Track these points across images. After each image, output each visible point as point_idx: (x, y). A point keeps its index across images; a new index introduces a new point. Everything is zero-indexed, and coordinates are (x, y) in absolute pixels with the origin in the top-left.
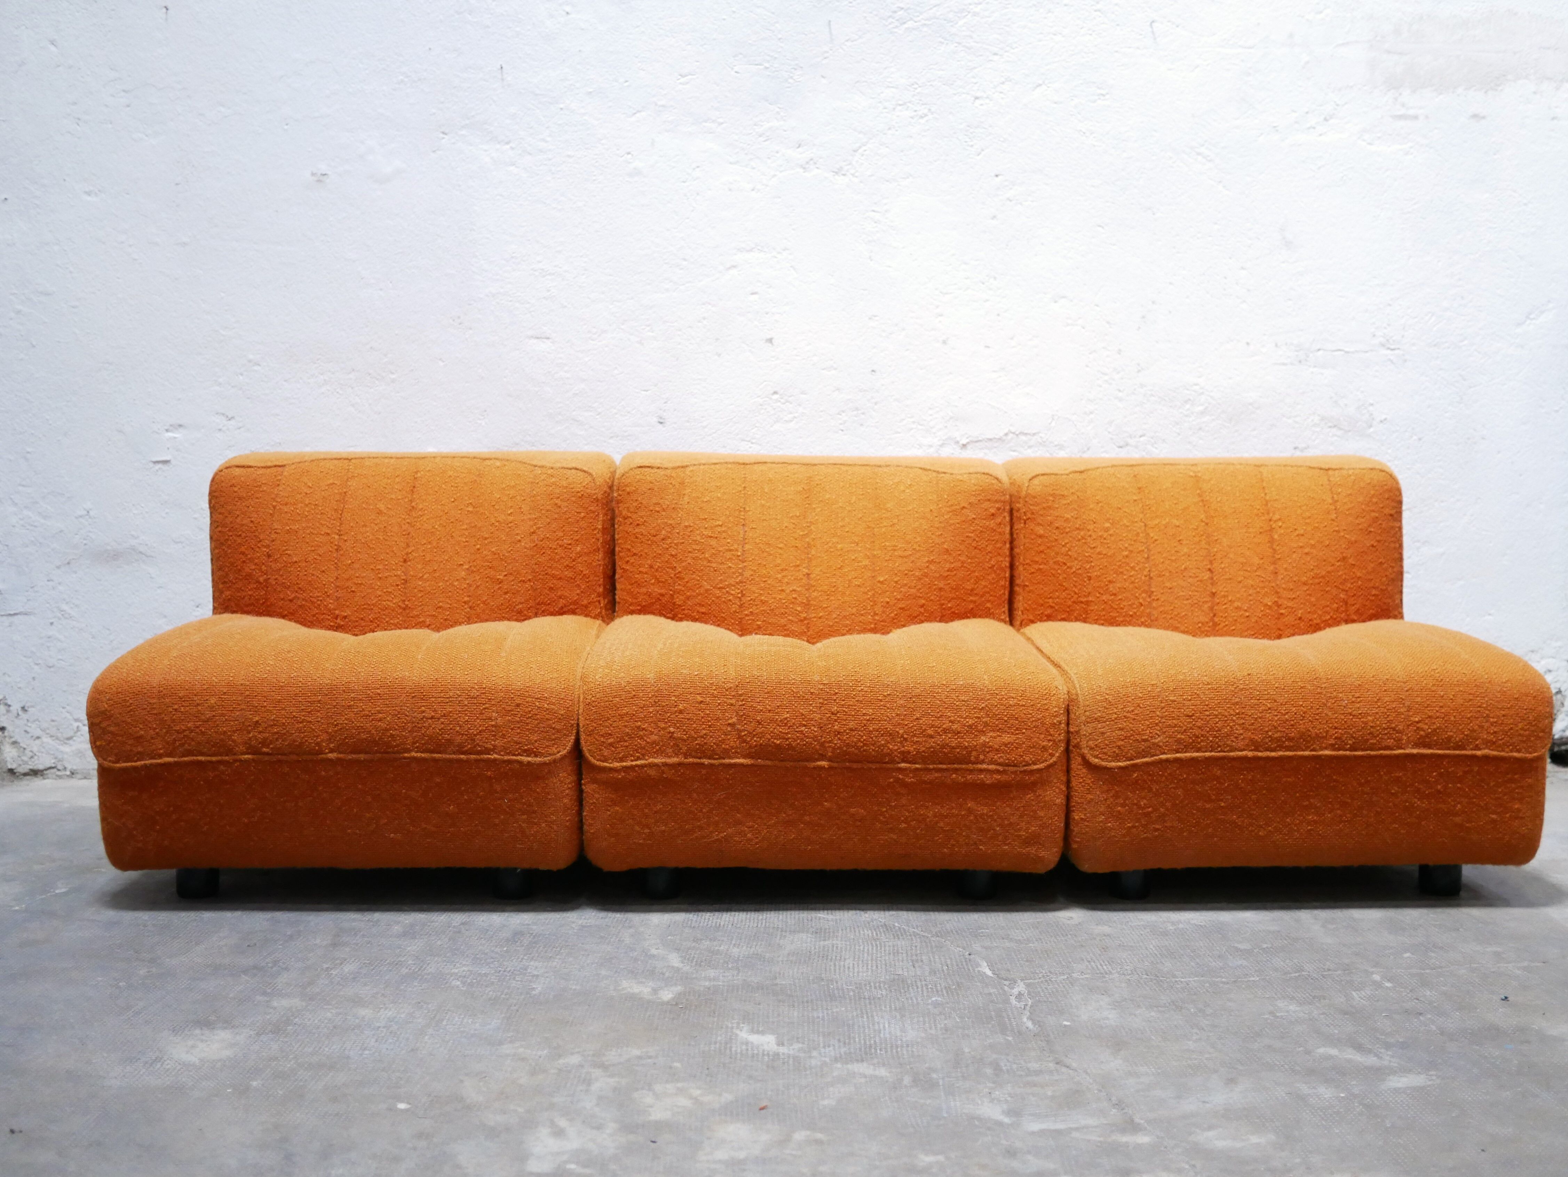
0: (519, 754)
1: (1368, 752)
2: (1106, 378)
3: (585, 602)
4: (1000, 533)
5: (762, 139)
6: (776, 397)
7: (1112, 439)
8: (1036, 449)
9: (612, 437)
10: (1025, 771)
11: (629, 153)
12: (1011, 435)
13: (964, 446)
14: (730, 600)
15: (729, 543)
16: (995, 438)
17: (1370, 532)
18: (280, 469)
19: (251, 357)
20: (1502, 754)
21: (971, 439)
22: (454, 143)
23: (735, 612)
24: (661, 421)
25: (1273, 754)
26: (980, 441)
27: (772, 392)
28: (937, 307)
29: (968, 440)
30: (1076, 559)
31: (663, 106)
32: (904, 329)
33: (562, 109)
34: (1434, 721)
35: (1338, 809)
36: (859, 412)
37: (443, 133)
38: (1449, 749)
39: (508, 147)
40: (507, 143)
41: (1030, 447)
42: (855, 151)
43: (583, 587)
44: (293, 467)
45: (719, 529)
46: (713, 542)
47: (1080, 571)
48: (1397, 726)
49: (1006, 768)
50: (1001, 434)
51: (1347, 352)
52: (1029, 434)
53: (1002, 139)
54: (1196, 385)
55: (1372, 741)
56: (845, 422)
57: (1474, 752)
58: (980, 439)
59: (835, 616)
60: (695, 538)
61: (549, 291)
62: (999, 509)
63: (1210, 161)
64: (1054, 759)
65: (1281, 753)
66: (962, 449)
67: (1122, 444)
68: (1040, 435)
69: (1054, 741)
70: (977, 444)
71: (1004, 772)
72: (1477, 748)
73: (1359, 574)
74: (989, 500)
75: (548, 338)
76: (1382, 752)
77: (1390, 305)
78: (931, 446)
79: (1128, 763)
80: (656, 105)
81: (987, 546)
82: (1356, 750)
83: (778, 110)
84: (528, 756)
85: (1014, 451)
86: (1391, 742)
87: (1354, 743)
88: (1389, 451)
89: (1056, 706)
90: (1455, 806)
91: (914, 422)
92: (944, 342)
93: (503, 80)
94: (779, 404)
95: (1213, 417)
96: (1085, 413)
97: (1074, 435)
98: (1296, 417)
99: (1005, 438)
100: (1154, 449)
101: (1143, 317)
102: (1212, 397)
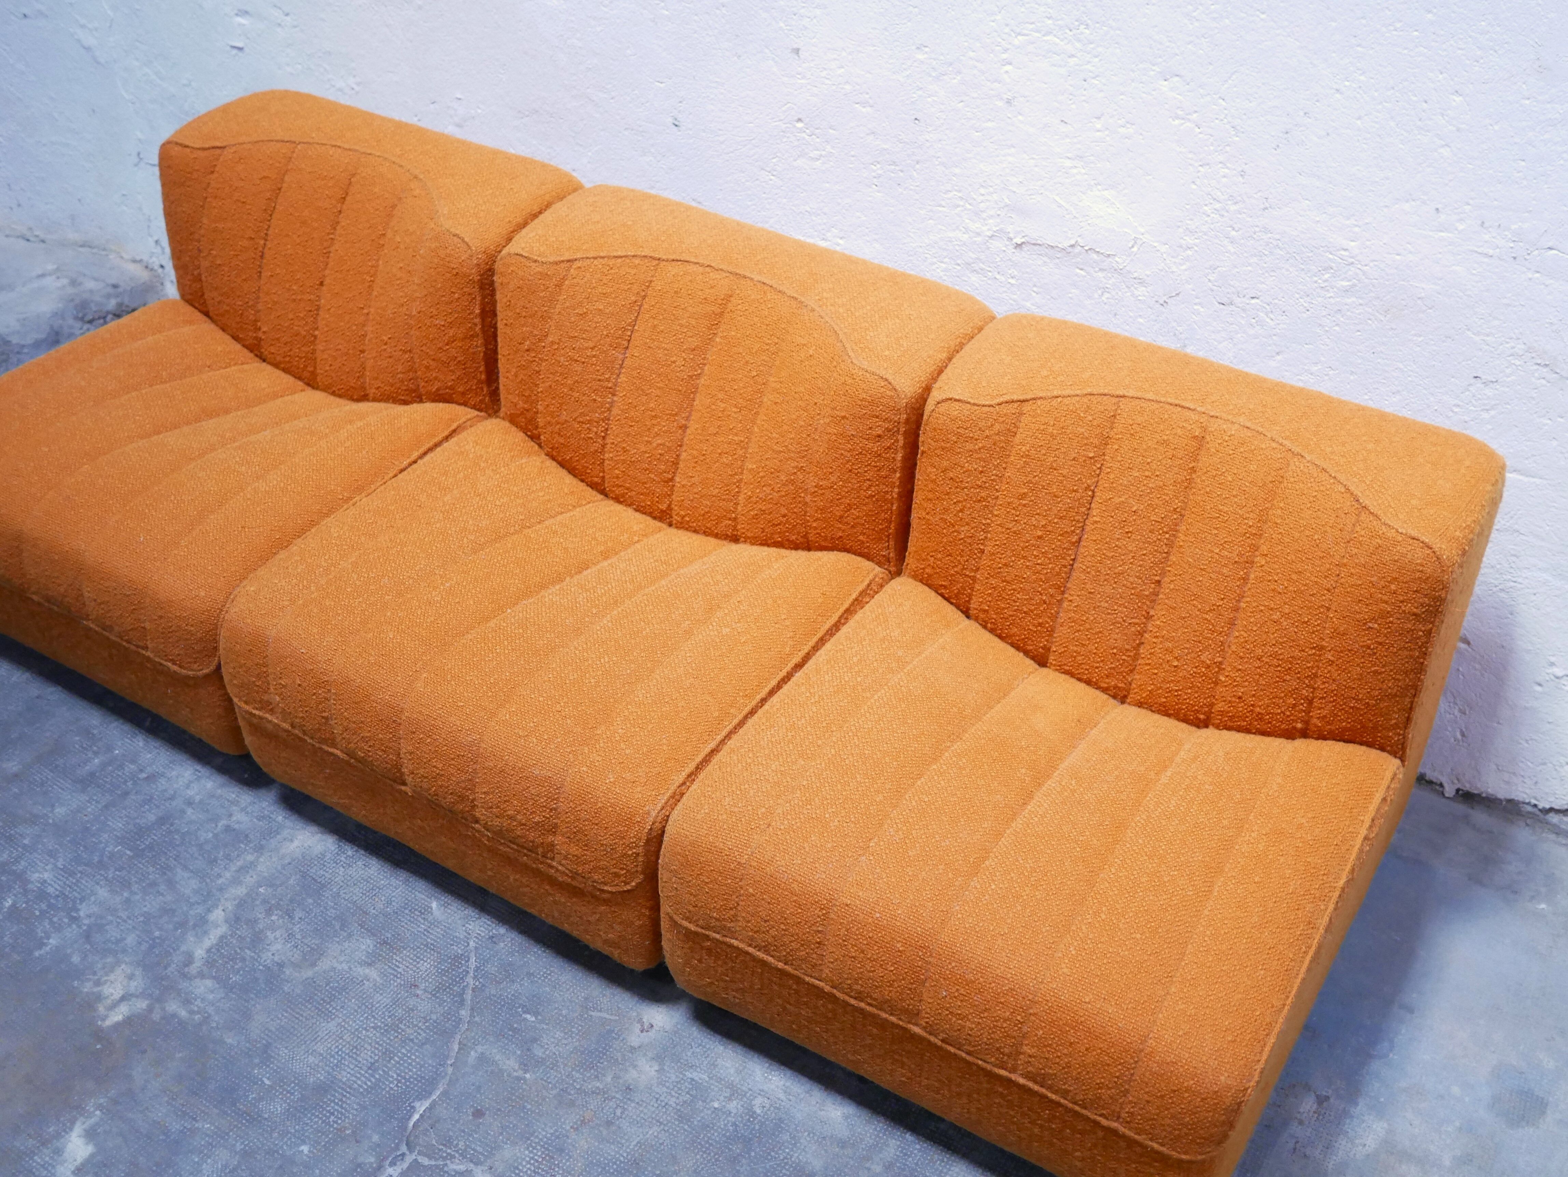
1: (964, 1055)
2: (1218, 206)
6: (800, 125)
8: (1109, 275)
9: (626, 129)
10: (593, 887)
12: (1078, 249)
13: (1018, 245)
14: (591, 438)
16: (1057, 247)
18: (218, 151)
20: (1137, 1137)
21: (1027, 239)
23: (596, 451)
24: (677, 123)
25: (853, 1002)
26: (1039, 245)
27: (796, 118)
28: (1006, 50)
29: (1023, 240)
30: (967, 524)
32: (960, 73)
34: (1050, 1064)
35: (935, 1082)
36: (897, 168)
38: (1066, 1100)
41: (1102, 270)
44: (233, 149)
45: (589, 353)
46: (578, 368)
47: (969, 541)
48: (1002, 1047)
49: (576, 876)
50: (1066, 244)
52: (1102, 254)
54: (1346, 250)
55: (969, 1046)
56: (880, 176)
57: (1099, 1119)
58: (1039, 242)
62: (888, 430)
64: (628, 887)
65: (862, 1005)
66: (1016, 248)
67: (1224, 300)
68: (1117, 258)
69: (629, 871)
70: (1035, 248)
71: (571, 878)
72: (1104, 1117)
73: (1335, 675)
74: (877, 417)
76: (980, 1062)
78: (978, 234)
79: (699, 930)
82: (949, 1045)
84: (174, 664)
85: (1081, 269)
86: (990, 1059)
87: (947, 1037)
90: (1074, 1151)
91: (961, 198)
92: (1009, 102)
94: (804, 135)
95: (1361, 301)
96: (1181, 247)
97: (1162, 270)
98: (1488, 335)
99: (1070, 249)
100: (1268, 320)
101: (1287, 133)
102: (1364, 273)
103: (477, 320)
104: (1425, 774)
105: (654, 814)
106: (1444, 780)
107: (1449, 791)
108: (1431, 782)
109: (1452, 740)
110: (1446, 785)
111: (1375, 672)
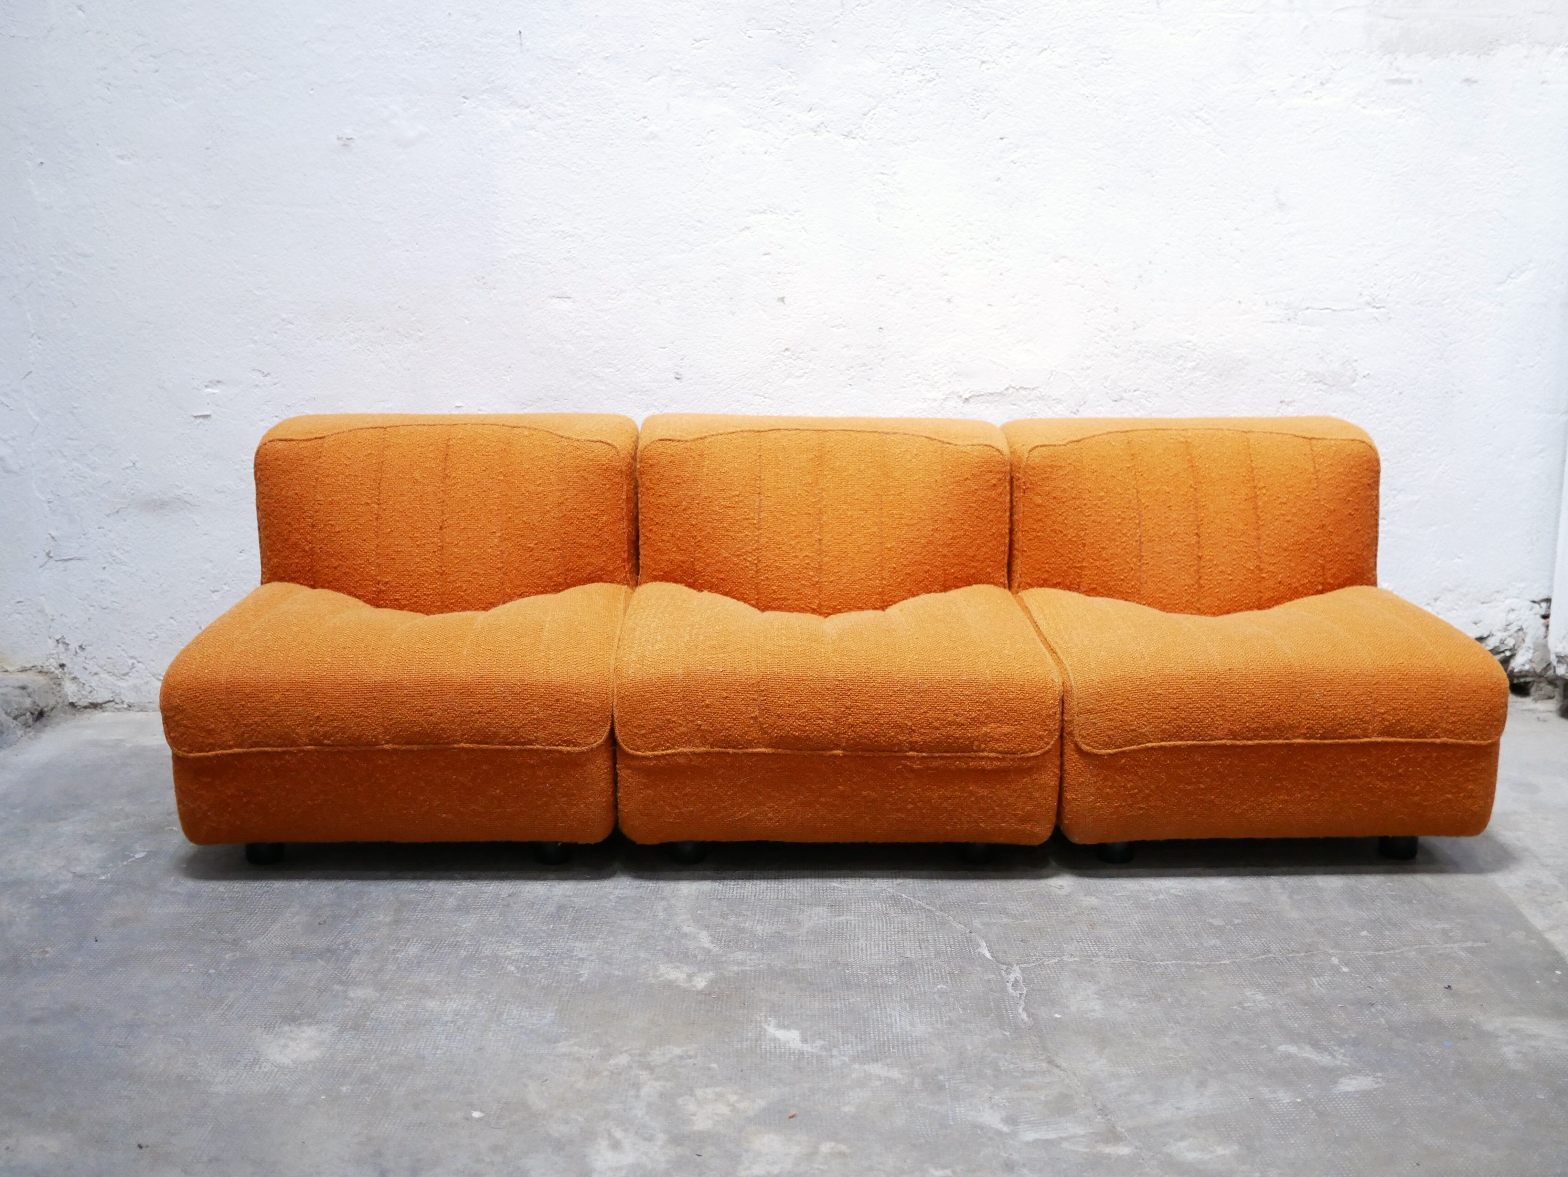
0: (559, 745)
1: (1337, 740)
2: (1103, 335)
3: (611, 568)
4: (1001, 503)
5: (774, 103)
6: (787, 353)
7: (1107, 393)
9: (631, 392)
10: (1022, 758)
11: (645, 118)
12: (1011, 390)
13: (967, 399)
14: (747, 567)
15: (745, 512)
16: (996, 393)
17: (1349, 501)
18: (320, 441)
19: (284, 316)
20: (1460, 741)
21: (973, 393)
22: (475, 108)
23: (752, 577)
24: (678, 377)
25: (1250, 743)
26: (982, 395)
27: (784, 349)
28: (943, 266)
29: (970, 395)
30: (1071, 527)
31: (678, 71)
32: (910, 288)
33: (579, 74)
34: (1398, 712)
35: (1308, 790)
36: (867, 368)
37: (464, 97)
38: (1411, 737)
39: (527, 111)
40: (527, 107)
41: (1029, 401)
42: (864, 115)
43: (609, 554)
44: (333, 438)
46: (731, 512)
47: (1075, 539)
48: (1364, 717)
49: (1006, 756)
50: (1003, 389)
51: (1334, 310)
52: (1029, 389)
53: (1007, 103)
54: (1189, 342)
55: (1340, 731)
56: (853, 377)
57: (1433, 740)
58: (982, 393)
59: (845, 581)
60: (714, 509)
61: (569, 252)
62: (1000, 480)
63: (1208, 124)
64: (1049, 747)
65: (1257, 742)
66: (964, 402)
67: (1117, 398)
68: (1040, 389)
69: (1050, 730)
70: (979, 398)
72: (1437, 736)
74: (991, 472)
75: (569, 298)
76: (1349, 740)
77: (1377, 265)
78: (935, 400)
80: (671, 69)
81: (988, 515)
82: (1325, 738)
83: (790, 74)
85: (1014, 405)
86: (1358, 732)
87: (1324, 732)
88: (1371, 405)
89: (1052, 699)
90: (1414, 787)
91: (919, 377)
92: (949, 301)
93: (521, 45)
94: (791, 360)
95: (1204, 373)
96: (1083, 369)
97: (1071, 389)
98: (1283, 372)
99: (1005, 392)
100: (1147, 403)
101: (1140, 277)
102: (1203, 353)
103: (623, 505)
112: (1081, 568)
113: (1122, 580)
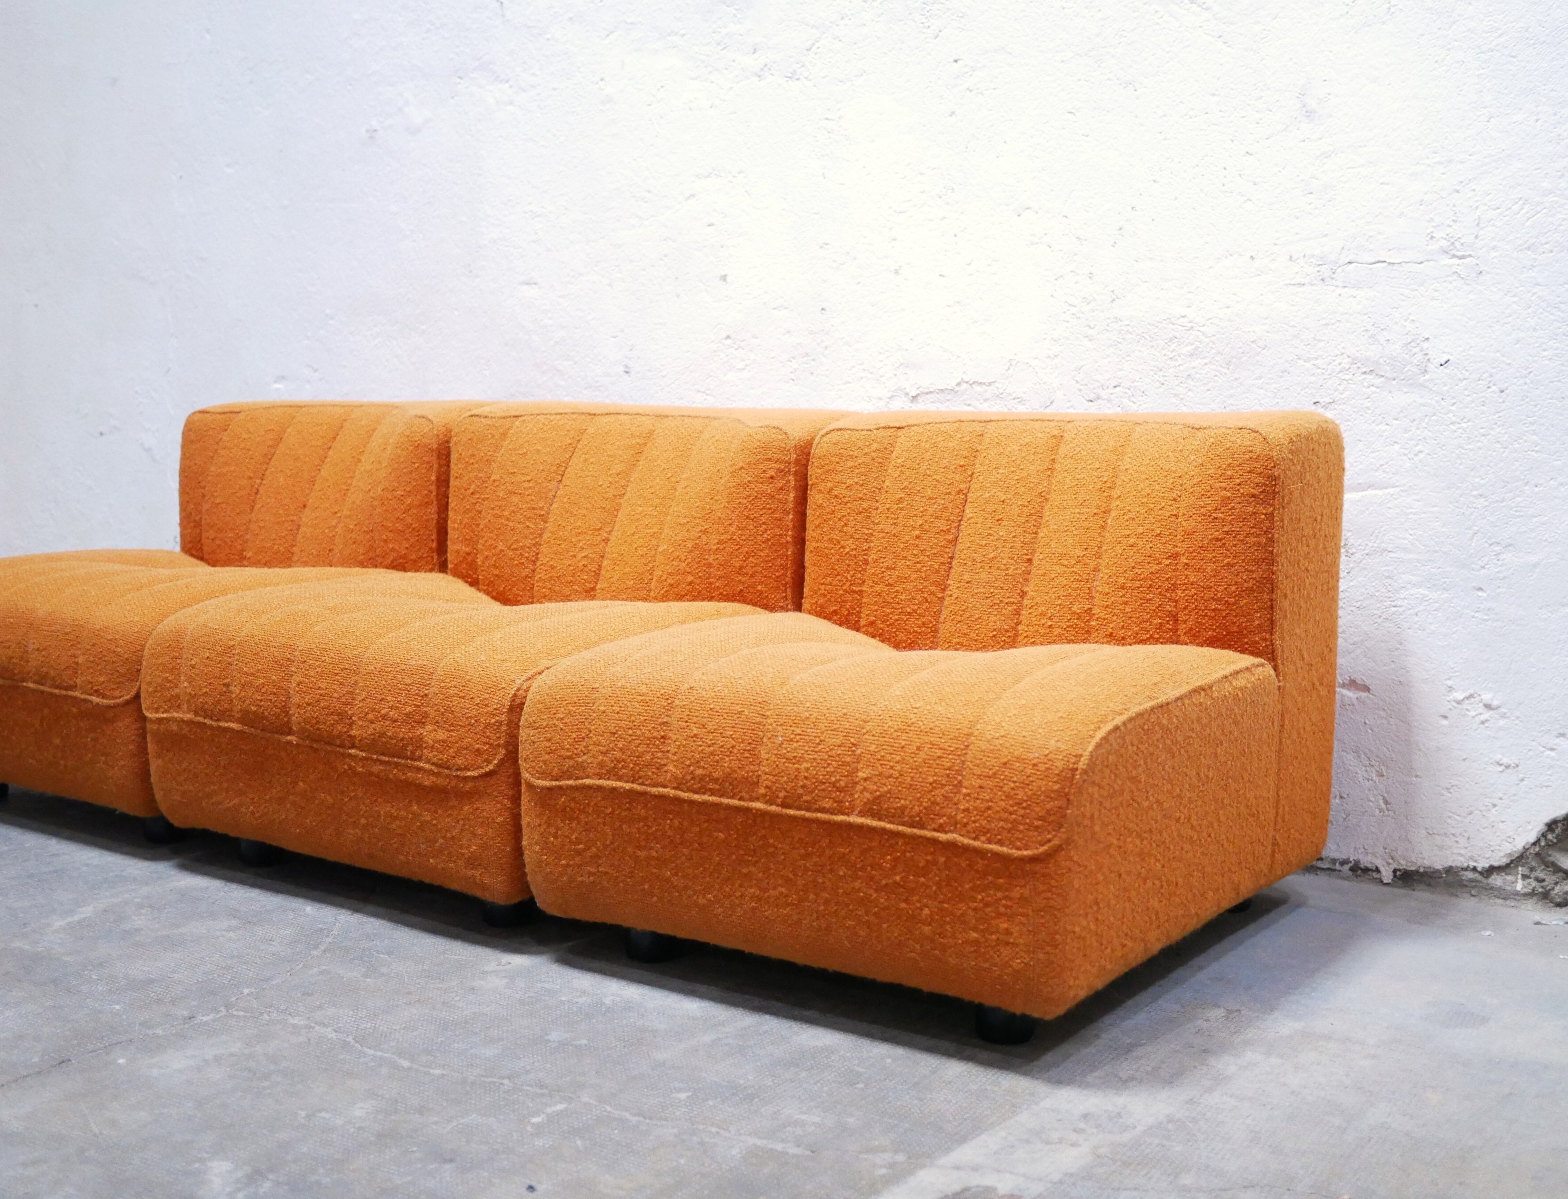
1: (803, 813)
2: (1073, 310)
5: (720, 48)
6: (729, 342)
7: (1080, 390)
8: (993, 403)
9: (586, 388)
10: (457, 776)
11: (602, 80)
12: (965, 386)
13: (914, 397)
14: (523, 563)
16: (947, 389)
19: (328, 311)
20: (977, 844)
21: (921, 389)
22: (467, 87)
23: (527, 576)
24: (627, 370)
25: (696, 797)
26: (931, 392)
27: (725, 336)
28: (891, 229)
29: (918, 392)
30: (852, 537)
31: (632, 23)
32: (855, 259)
33: (548, 39)
34: (884, 781)
35: (782, 886)
36: (810, 358)
37: (460, 78)
38: (903, 824)
39: (507, 85)
40: (507, 81)
41: (986, 400)
42: (808, 50)
43: (412, 541)
45: (526, 485)
46: (515, 499)
47: (854, 553)
48: (837, 781)
49: (441, 770)
50: (953, 384)
51: (1390, 263)
52: (985, 384)
53: (960, 15)
54: (1184, 317)
55: (805, 798)
56: (795, 370)
57: (936, 835)
58: (932, 390)
59: (614, 588)
60: (499, 494)
61: (536, 233)
63: (1207, 9)
64: (491, 767)
65: (706, 797)
66: (912, 402)
67: (1092, 396)
68: (997, 385)
69: (491, 744)
70: (928, 396)
71: (438, 774)
72: (940, 829)
73: (1192, 578)
74: (770, 460)
75: (535, 284)
76: (819, 815)
77: (1458, 191)
78: (880, 399)
79: (554, 783)
80: (626, 23)
82: (789, 807)
83: (735, 12)
84: (98, 696)
85: (969, 405)
86: (828, 804)
87: (786, 797)
88: (1453, 408)
89: (501, 703)
90: (921, 909)
91: (864, 370)
92: (896, 272)
93: (503, 15)
94: (732, 350)
95: (1205, 361)
96: (1049, 357)
97: (1035, 384)
98: (1316, 359)
99: (957, 388)
100: (1131, 404)
101: (1121, 229)
102: (1204, 334)
103: (433, 488)
104: (1359, 861)
105: (518, 682)
106: (1379, 863)
107: (1387, 875)
108: (1366, 870)
109: (1377, 811)
110: (1382, 869)
111: (1228, 564)
112: (860, 593)
113: (909, 614)
